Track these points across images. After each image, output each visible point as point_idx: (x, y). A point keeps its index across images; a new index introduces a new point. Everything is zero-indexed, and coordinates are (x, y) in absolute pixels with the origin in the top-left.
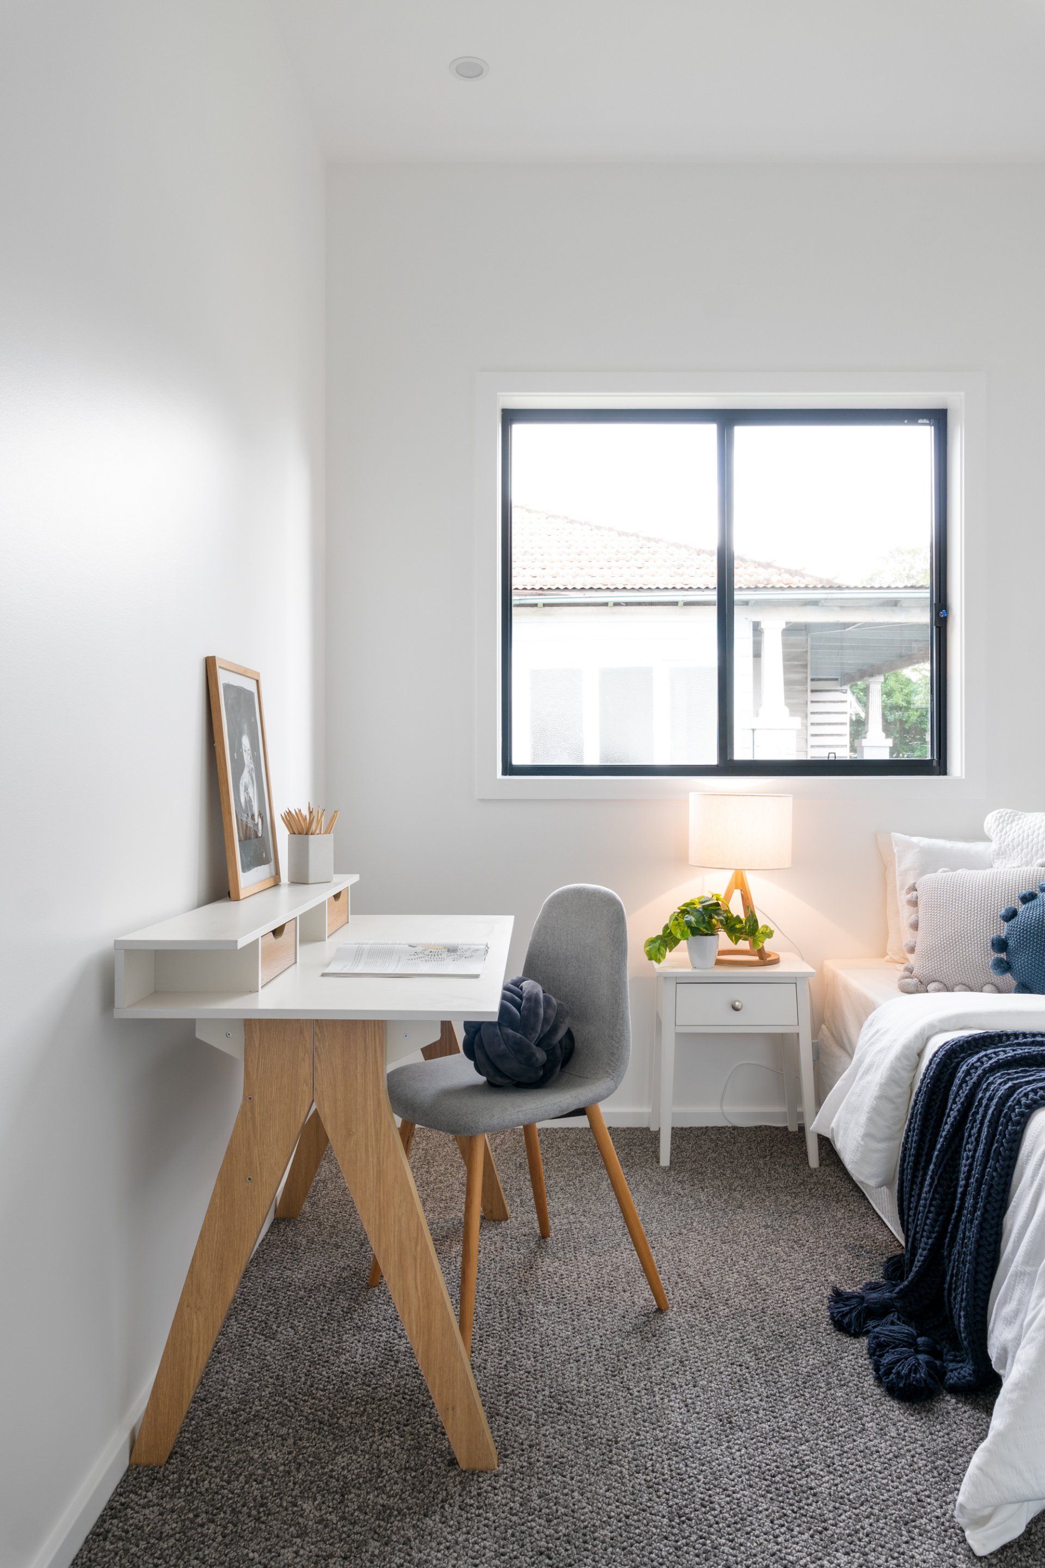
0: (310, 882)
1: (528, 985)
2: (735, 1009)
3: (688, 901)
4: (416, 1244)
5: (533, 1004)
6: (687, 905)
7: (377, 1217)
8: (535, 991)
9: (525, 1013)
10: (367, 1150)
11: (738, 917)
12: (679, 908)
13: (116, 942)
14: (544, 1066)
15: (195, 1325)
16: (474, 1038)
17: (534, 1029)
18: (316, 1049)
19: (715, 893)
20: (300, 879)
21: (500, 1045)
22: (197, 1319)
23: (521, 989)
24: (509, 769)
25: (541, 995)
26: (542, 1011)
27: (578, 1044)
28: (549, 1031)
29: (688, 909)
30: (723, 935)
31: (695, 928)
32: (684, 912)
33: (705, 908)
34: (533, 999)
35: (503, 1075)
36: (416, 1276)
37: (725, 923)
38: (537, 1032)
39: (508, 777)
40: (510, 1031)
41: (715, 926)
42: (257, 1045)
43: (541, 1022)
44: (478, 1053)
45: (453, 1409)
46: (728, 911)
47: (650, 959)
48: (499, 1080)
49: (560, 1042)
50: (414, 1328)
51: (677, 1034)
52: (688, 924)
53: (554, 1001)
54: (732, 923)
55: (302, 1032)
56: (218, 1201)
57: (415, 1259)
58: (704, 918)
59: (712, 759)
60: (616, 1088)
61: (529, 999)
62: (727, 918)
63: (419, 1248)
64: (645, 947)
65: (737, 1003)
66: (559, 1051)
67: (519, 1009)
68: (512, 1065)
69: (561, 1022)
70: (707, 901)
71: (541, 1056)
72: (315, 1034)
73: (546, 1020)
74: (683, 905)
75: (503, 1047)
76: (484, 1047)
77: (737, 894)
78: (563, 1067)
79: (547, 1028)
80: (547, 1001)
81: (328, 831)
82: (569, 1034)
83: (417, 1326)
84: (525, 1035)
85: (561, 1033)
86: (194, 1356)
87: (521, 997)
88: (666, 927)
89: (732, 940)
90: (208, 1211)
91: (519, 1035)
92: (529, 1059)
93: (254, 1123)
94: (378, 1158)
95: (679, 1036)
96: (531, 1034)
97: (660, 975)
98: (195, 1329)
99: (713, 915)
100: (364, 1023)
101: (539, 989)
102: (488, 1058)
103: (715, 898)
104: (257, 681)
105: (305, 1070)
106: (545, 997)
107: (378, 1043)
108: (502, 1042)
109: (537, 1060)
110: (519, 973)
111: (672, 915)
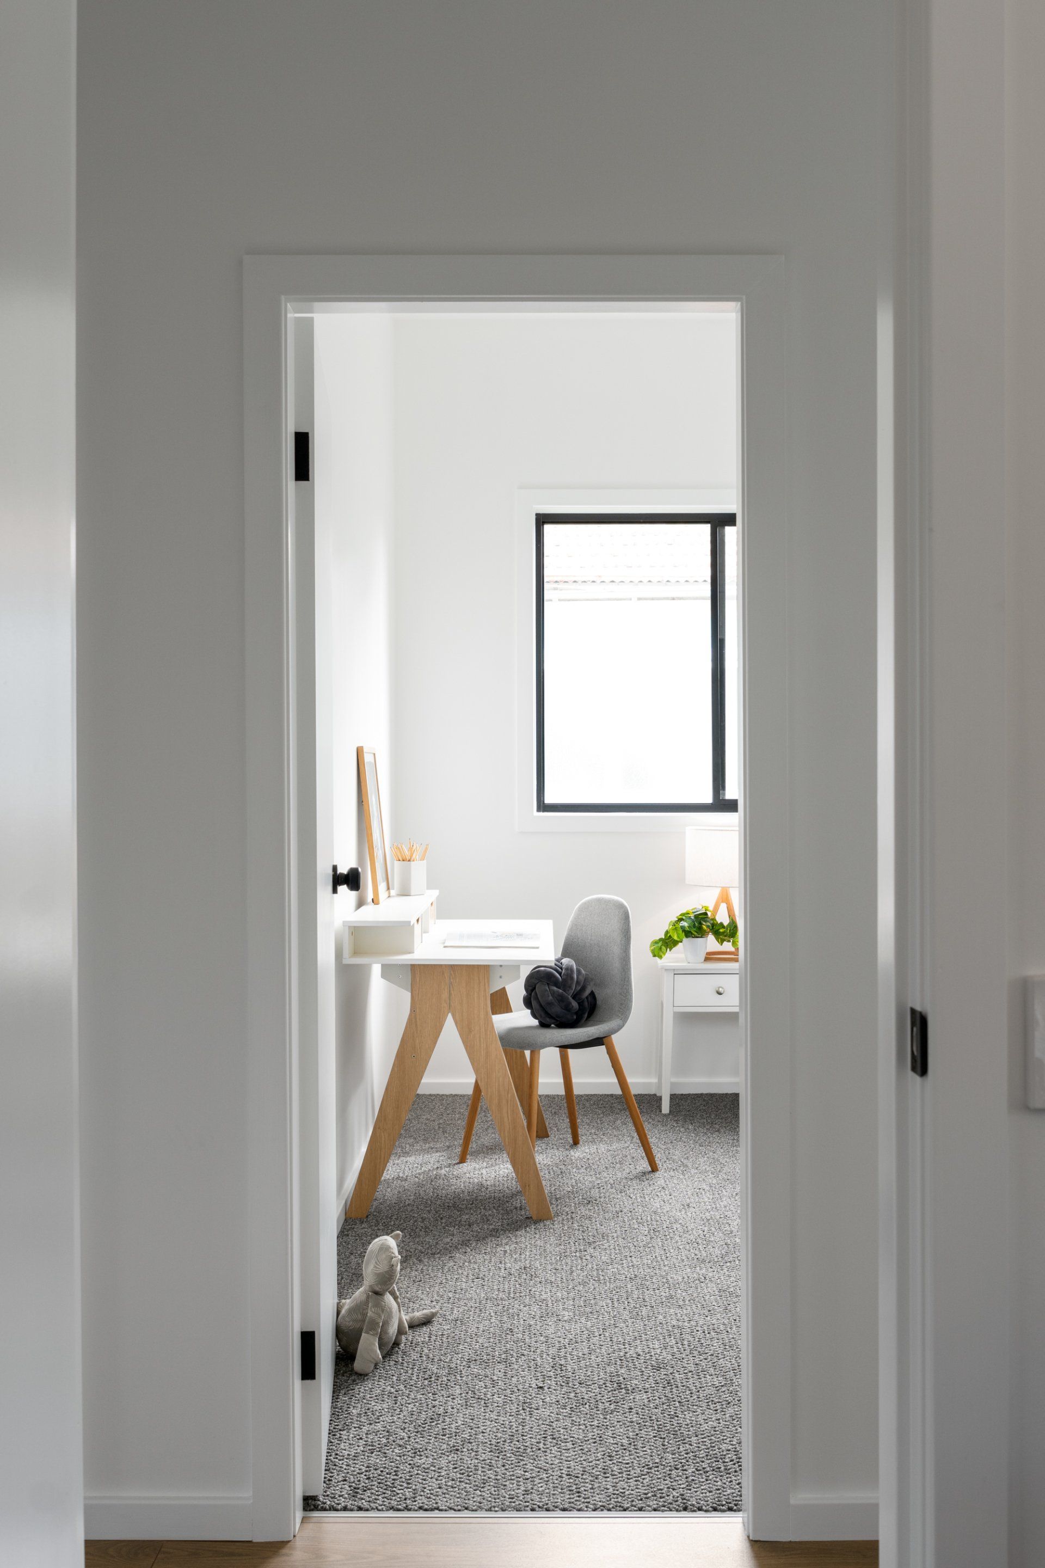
0: (412, 894)
1: (565, 961)
2: (719, 993)
3: (685, 912)
4: (508, 1093)
5: (569, 972)
6: (683, 914)
7: (486, 1077)
8: (571, 964)
9: (565, 977)
10: (480, 1040)
11: (721, 924)
12: (677, 917)
13: (344, 922)
14: (576, 1013)
15: (383, 1139)
16: (531, 994)
17: (570, 987)
18: (451, 983)
19: (704, 905)
20: (405, 893)
21: (549, 996)
22: (384, 1136)
23: (561, 964)
24: (543, 807)
25: (575, 967)
26: (575, 976)
27: (599, 1002)
28: (580, 990)
29: (684, 918)
30: (711, 938)
31: (688, 931)
32: (680, 920)
33: (696, 916)
34: (569, 969)
35: (551, 1017)
36: (508, 1111)
37: (711, 928)
38: (572, 989)
39: (541, 814)
40: (555, 988)
41: (705, 931)
42: (418, 981)
43: (575, 983)
44: (534, 1003)
45: (529, 1186)
46: (714, 919)
47: (654, 956)
48: (548, 1020)
49: (587, 998)
50: (507, 1140)
51: (675, 1013)
52: (683, 928)
53: (583, 972)
54: (717, 928)
55: (443, 974)
56: (396, 1069)
57: (507, 1101)
58: (695, 924)
59: (708, 798)
60: (624, 1026)
61: (567, 969)
62: (713, 925)
63: (509, 1095)
64: (651, 947)
65: (720, 989)
66: (586, 1004)
67: (560, 974)
68: (557, 1010)
69: (587, 985)
70: (697, 911)
71: (575, 1004)
72: (451, 974)
73: (578, 982)
74: (680, 915)
75: (551, 998)
76: (538, 999)
77: (723, 907)
78: (589, 1017)
79: (579, 988)
80: (579, 972)
81: (422, 859)
82: (592, 994)
83: (508, 1139)
84: (564, 991)
85: (587, 992)
86: (383, 1156)
87: (561, 968)
88: (667, 932)
89: (718, 941)
90: (390, 1075)
91: (561, 991)
92: (567, 1007)
93: (416, 1025)
94: (487, 1045)
95: (675, 1014)
96: (568, 991)
97: (662, 968)
98: (383, 1142)
99: (702, 922)
100: (479, 966)
101: (573, 963)
102: (541, 1005)
103: (704, 909)
104: (374, 754)
105: (445, 995)
106: (577, 968)
107: (486, 981)
108: (550, 995)
109: (573, 1006)
110: (559, 955)
111: (671, 922)
